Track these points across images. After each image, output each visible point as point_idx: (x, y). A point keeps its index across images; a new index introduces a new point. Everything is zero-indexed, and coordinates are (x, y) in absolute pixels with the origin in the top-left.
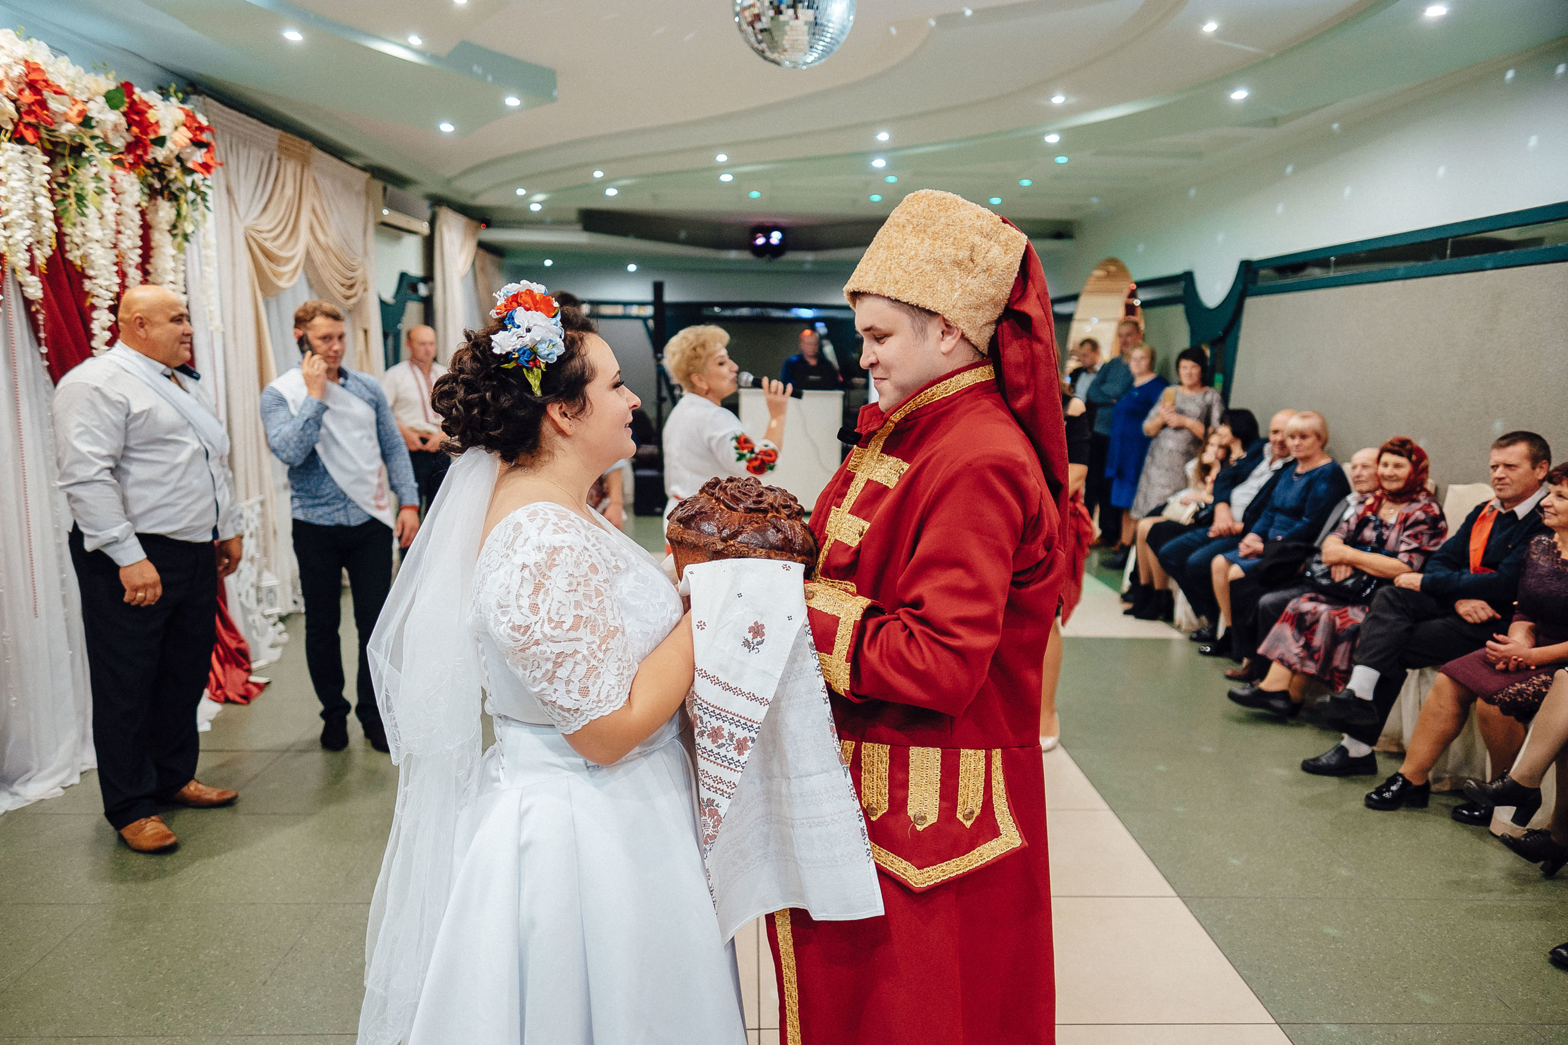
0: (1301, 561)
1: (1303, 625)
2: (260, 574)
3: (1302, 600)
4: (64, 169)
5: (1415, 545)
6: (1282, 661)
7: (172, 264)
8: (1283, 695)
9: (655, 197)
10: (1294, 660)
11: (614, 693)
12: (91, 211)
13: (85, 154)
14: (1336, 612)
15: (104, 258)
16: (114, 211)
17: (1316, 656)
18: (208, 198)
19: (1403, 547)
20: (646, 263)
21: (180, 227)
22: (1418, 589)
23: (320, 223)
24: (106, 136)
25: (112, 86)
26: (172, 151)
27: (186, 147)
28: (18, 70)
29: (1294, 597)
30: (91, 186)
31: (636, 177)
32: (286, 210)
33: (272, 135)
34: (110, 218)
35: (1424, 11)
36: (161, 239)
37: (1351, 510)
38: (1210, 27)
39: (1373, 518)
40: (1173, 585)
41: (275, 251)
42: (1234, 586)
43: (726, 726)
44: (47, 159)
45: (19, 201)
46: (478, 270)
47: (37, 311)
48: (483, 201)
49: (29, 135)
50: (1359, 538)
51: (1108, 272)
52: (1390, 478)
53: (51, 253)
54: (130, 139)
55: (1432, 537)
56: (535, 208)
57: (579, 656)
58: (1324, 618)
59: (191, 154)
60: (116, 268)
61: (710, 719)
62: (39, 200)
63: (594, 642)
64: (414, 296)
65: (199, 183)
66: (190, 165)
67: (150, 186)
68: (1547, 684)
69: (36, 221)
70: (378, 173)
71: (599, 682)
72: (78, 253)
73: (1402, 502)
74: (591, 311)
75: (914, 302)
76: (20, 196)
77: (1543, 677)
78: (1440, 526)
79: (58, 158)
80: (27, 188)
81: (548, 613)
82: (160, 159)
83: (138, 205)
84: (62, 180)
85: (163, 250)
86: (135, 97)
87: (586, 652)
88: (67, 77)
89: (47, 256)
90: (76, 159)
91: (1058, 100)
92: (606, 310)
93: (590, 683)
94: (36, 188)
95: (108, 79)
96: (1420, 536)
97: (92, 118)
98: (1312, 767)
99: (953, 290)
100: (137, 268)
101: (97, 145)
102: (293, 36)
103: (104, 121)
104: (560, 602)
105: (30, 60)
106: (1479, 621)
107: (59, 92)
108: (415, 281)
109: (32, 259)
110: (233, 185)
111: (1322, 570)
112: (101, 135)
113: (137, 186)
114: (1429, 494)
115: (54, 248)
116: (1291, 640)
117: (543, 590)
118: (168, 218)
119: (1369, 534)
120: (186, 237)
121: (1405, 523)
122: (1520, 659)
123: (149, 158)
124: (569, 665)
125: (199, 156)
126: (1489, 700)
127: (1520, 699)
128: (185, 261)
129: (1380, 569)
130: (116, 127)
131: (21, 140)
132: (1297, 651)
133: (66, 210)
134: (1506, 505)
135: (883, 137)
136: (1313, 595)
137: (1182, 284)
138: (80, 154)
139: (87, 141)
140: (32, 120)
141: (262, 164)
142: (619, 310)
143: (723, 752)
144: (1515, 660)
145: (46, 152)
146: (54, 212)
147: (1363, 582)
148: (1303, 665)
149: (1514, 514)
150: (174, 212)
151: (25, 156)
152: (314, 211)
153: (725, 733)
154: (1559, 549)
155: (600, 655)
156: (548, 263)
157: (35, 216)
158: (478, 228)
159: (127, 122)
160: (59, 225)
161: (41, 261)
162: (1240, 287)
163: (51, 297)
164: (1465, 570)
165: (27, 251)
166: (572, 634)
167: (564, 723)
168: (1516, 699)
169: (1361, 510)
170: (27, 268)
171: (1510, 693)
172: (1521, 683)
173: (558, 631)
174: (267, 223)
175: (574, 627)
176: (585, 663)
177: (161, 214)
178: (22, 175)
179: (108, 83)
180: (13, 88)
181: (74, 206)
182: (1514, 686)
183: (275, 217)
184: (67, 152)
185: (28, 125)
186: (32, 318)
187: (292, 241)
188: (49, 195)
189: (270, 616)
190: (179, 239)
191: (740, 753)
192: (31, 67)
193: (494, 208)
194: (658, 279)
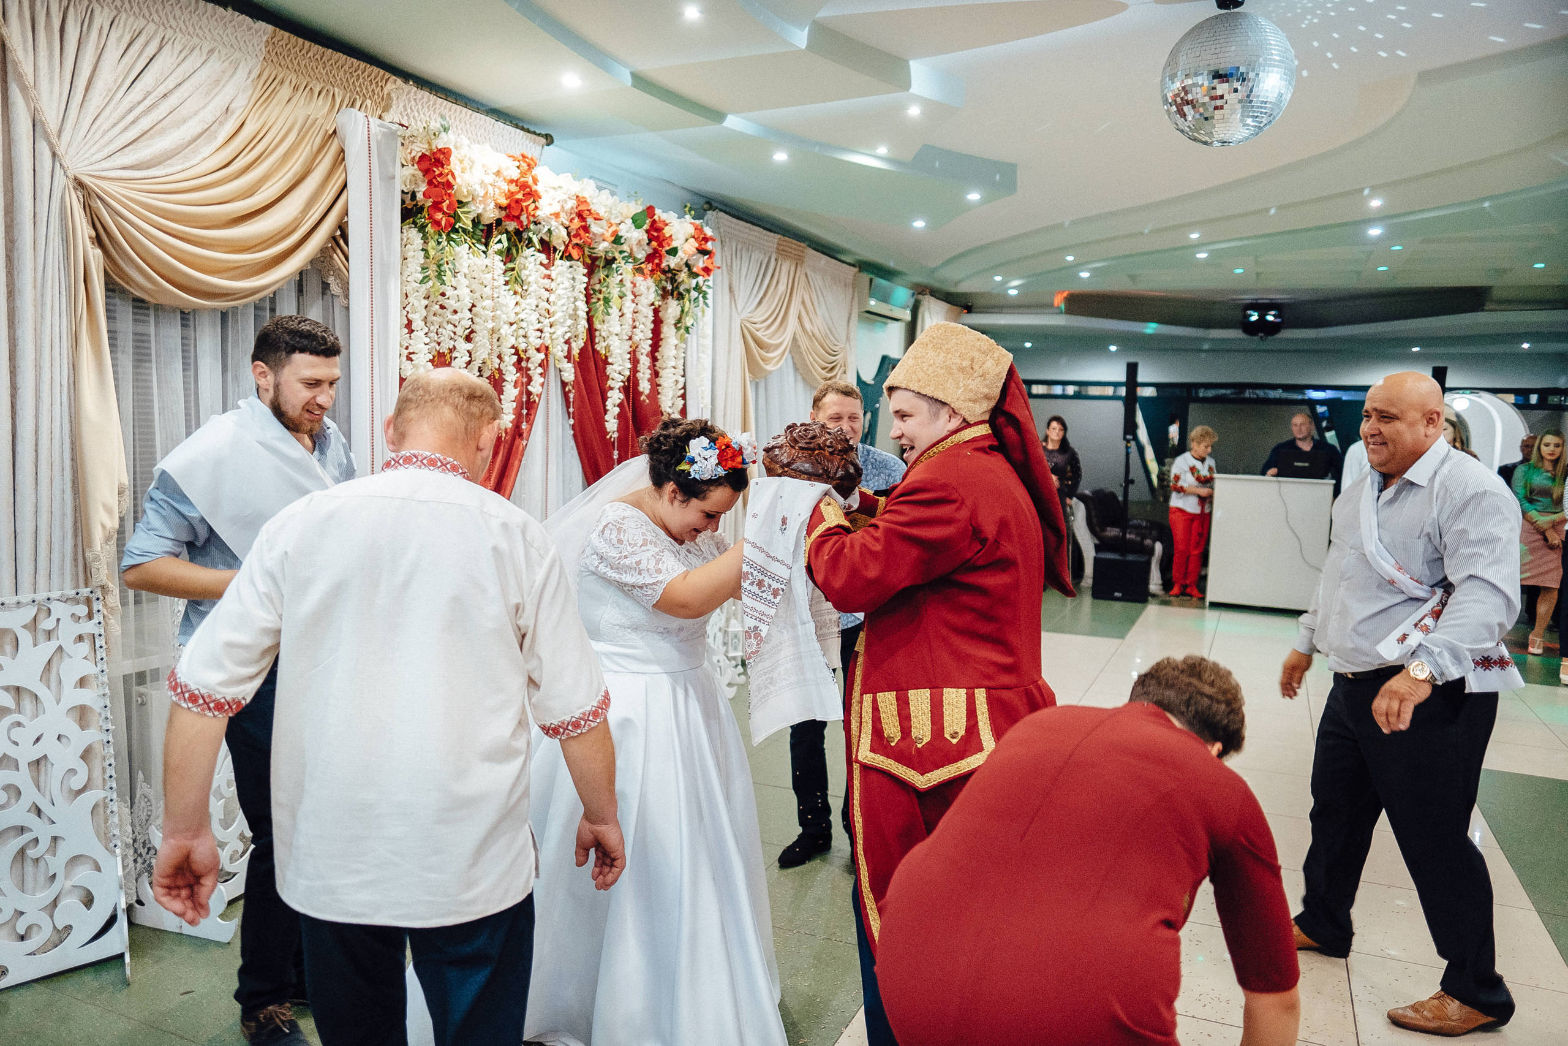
2: (728, 620)
4: (598, 278)
7: (674, 352)
9: (1131, 277)
12: (614, 311)
13: (614, 266)
15: (622, 348)
16: (631, 310)
18: (708, 296)
20: (1127, 343)
21: (683, 321)
23: (807, 312)
24: (631, 250)
25: (639, 209)
26: (682, 259)
27: (693, 255)
28: (571, 204)
30: (615, 292)
31: (1108, 259)
32: (777, 306)
33: (773, 239)
34: (629, 316)
36: (668, 331)
41: (765, 339)
43: (766, 579)
44: (586, 271)
45: (563, 305)
47: (570, 391)
48: (963, 288)
49: (575, 253)
53: (583, 345)
54: (650, 251)
56: (1013, 292)
59: (697, 260)
60: (629, 356)
61: (758, 575)
62: (578, 304)
65: (701, 283)
66: (695, 270)
67: (664, 289)
69: (575, 320)
70: (864, 266)
72: (604, 344)
74: (1077, 392)
75: (930, 394)
76: (565, 301)
79: (594, 270)
80: (570, 295)
82: (672, 266)
83: (653, 304)
85: (668, 340)
86: (656, 217)
88: (605, 206)
89: (580, 347)
90: (607, 270)
92: (1093, 391)
94: (576, 293)
95: (636, 204)
97: (621, 237)
99: (958, 388)
100: (647, 356)
101: (623, 258)
102: (781, 157)
103: (631, 238)
105: (581, 195)
107: (599, 218)
109: (569, 350)
110: (735, 284)
112: (628, 250)
113: (653, 288)
115: (586, 341)
118: (674, 314)
120: (687, 329)
123: (664, 265)
125: (701, 262)
128: (686, 349)
130: (639, 243)
131: (569, 258)
133: (596, 311)
138: (611, 266)
139: (617, 255)
140: (578, 241)
141: (761, 264)
143: (764, 595)
145: (586, 266)
146: (588, 313)
150: (679, 309)
151: (571, 270)
152: (803, 303)
153: (766, 584)
156: (1028, 345)
157: (574, 317)
158: (961, 314)
159: (648, 237)
160: (590, 323)
161: (576, 352)
163: (580, 379)
165: (565, 343)
170: (565, 357)
174: (760, 315)
177: (670, 311)
178: (567, 285)
179: (636, 208)
180: (566, 218)
181: (602, 307)
183: (767, 310)
184: (601, 265)
185: (575, 246)
186: (566, 395)
187: (782, 329)
188: (585, 299)
189: (734, 658)
190: (682, 331)
191: (775, 598)
192: (580, 201)
193: (976, 294)
194: (1132, 360)
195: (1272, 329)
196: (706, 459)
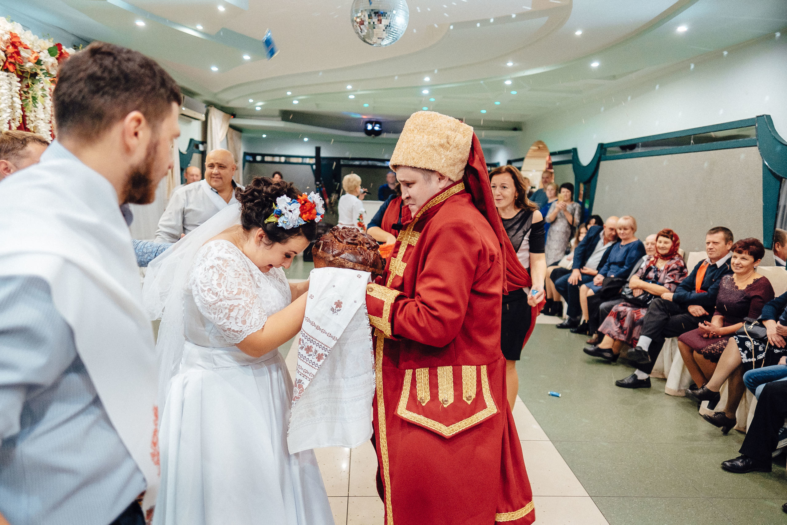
0: (621, 287)
1: (619, 317)
3: (619, 305)
4: (27, 84)
5: (672, 280)
6: (609, 334)
8: (610, 350)
9: (317, 105)
10: (615, 334)
11: (258, 322)
12: (39, 105)
13: (37, 78)
14: (635, 311)
15: (45, 128)
17: (625, 332)
19: (667, 281)
20: (313, 137)
22: (671, 300)
24: (48, 69)
25: (52, 45)
28: (7, 37)
29: (616, 304)
30: (40, 93)
31: (308, 95)
34: (49, 109)
35: (677, 28)
37: (644, 263)
38: (579, 33)
39: (653, 267)
40: (562, 299)
42: (589, 299)
44: (19, 79)
45: (5, 99)
46: (229, 139)
48: (232, 104)
49: (11, 68)
50: (647, 277)
51: (539, 148)
52: (663, 248)
53: (19, 125)
55: (681, 276)
56: (258, 109)
57: (241, 306)
58: (629, 314)
61: (307, 342)
62: (15, 99)
63: (247, 300)
64: (196, 150)
68: (725, 345)
69: (12, 109)
71: (251, 317)
72: (32, 125)
73: (667, 260)
74: (285, 160)
76: (5, 97)
77: (724, 341)
78: (684, 271)
79: (24, 79)
80: (9, 93)
81: (226, 287)
84: (26, 90)
86: (62, 51)
87: (243, 304)
88: (30, 40)
89: (17, 126)
90: (32, 80)
91: (510, 64)
92: (293, 160)
93: (246, 318)
94: (13, 93)
95: (49, 41)
96: (674, 276)
97: (41, 60)
98: (620, 384)
101: (43, 74)
102: (140, 23)
103: (47, 62)
104: (231, 282)
105: (13, 32)
106: (698, 316)
107: (26, 48)
108: (197, 143)
111: (629, 291)
112: (46, 69)
114: (680, 256)
115: (21, 122)
116: (614, 324)
117: (223, 277)
119: (651, 275)
121: (668, 270)
122: (714, 333)
124: (236, 310)
126: (699, 352)
127: (713, 352)
129: (656, 291)
130: (52, 65)
131: (7, 70)
132: (617, 330)
133: (27, 104)
134: (712, 261)
135: (427, 79)
136: (625, 303)
137: (572, 154)
138: (35, 78)
139: (39, 71)
140: (12, 60)
142: (300, 160)
144: (712, 333)
145: (19, 76)
146: (22, 105)
147: (648, 297)
148: (619, 336)
149: (715, 265)
151: (8, 77)
154: (735, 281)
155: (250, 306)
156: (264, 136)
157: (12, 107)
158: (229, 118)
160: (24, 111)
162: (598, 155)
164: (693, 291)
165: (8, 123)
166: (237, 297)
167: (236, 338)
168: (711, 352)
169: (648, 263)
171: (708, 349)
172: (714, 344)
173: (231, 295)
175: (238, 294)
176: (243, 309)
178: (7, 87)
179: (50, 44)
180: (4, 45)
181: (31, 102)
182: (710, 345)
184: (29, 77)
185: (11, 63)
188: (20, 97)
192: (13, 36)
193: (239, 108)
194: (318, 145)
195: (378, 133)
196: (291, 211)
